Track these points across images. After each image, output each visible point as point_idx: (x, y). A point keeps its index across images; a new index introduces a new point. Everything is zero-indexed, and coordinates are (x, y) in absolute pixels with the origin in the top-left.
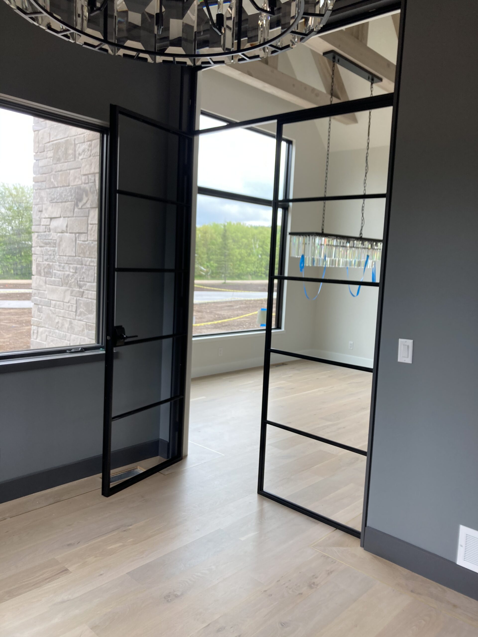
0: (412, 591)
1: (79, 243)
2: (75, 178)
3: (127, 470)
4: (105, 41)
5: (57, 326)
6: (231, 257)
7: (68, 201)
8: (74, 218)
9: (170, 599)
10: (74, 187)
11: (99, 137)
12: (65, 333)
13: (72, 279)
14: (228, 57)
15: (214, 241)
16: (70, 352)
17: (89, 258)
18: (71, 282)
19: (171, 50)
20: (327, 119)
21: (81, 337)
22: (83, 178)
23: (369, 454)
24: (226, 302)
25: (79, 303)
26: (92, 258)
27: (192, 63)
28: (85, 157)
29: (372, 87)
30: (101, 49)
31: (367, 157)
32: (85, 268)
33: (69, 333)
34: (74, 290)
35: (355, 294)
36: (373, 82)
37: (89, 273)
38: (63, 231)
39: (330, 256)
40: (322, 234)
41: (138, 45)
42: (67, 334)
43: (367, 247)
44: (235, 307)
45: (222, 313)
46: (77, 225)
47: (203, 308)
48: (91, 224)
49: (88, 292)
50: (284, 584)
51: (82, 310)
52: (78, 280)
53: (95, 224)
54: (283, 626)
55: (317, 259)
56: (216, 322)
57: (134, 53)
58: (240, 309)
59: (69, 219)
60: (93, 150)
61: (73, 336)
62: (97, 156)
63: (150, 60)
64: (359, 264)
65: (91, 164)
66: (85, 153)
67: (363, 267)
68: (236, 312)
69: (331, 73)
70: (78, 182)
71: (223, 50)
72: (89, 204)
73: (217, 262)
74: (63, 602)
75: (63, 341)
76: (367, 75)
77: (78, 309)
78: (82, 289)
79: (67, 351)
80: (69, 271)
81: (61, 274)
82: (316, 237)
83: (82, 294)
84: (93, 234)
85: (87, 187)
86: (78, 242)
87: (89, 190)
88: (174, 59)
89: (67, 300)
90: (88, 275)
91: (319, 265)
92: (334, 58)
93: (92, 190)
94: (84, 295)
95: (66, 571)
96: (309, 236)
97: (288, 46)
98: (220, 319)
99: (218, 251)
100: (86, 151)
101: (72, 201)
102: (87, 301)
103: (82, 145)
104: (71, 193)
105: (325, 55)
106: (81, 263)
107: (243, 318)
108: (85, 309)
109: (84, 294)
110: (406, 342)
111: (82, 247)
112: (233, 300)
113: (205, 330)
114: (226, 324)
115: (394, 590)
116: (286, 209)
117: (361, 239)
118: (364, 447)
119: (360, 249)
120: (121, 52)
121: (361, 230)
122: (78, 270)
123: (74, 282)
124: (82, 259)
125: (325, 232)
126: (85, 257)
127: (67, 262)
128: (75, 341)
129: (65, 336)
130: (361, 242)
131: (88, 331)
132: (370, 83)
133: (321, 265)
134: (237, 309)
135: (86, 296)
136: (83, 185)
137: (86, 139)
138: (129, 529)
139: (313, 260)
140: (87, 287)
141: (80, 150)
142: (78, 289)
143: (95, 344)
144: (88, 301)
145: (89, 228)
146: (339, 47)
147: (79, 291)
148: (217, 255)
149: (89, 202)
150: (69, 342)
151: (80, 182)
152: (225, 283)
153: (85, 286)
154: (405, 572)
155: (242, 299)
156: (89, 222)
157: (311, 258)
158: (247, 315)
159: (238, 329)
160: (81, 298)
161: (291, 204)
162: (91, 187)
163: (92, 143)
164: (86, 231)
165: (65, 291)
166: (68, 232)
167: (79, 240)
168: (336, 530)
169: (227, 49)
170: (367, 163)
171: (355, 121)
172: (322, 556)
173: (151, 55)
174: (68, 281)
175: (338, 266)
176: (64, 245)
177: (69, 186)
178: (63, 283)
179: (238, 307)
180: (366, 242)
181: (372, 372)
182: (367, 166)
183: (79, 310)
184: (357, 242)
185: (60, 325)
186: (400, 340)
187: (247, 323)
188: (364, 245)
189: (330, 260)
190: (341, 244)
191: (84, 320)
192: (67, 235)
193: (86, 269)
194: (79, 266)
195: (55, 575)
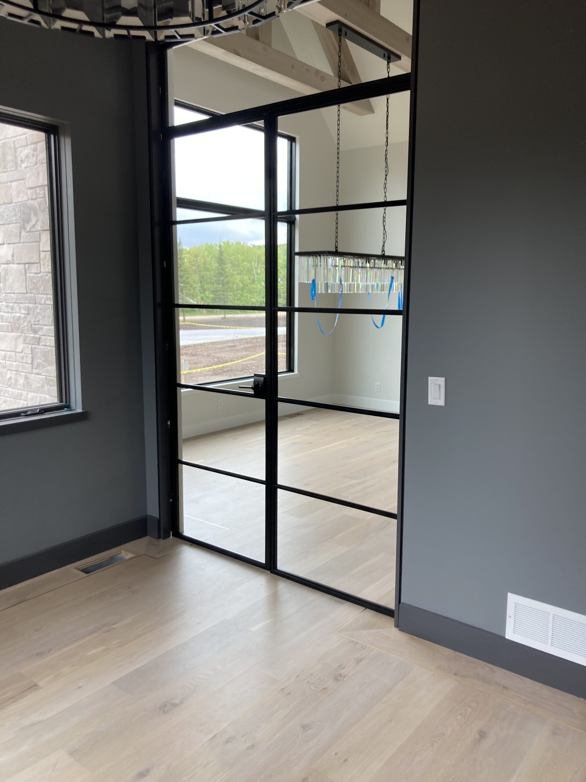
0: (455, 674)
1: (30, 276)
2: (19, 193)
3: (109, 556)
4: (36, 10)
5: (9, 383)
6: (230, 285)
7: (12, 223)
8: (22, 244)
9: (167, 710)
10: (19, 204)
11: (44, 138)
12: (19, 391)
13: (24, 322)
14: (198, 28)
15: (208, 266)
16: (25, 414)
17: (44, 294)
18: (23, 326)
19: (124, 20)
20: (335, 108)
21: (40, 395)
22: (29, 192)
23: (399, 517)
24: (228, 341)
25: (35, 353)
26: (47, 294)
27: (152, 37)
28: (29, 165)
29: (388, 68)
30: (32, 21)
31: (386, 155)
32: (39, 308)
33: (25, 391)
34: (28, 336)
35: (379, 325)
36: (389, 61)
37: (45, 313)
38: (8, 261)
39: (347, 280)
40: (336, 253)
41: (81, 15)
42: (23, 392)
43: (391, 267)
44: (238, 348)
45: (223, 356)
46: (26, 253)
47: (199, 350)
48: (43, 251)
49: (46, 337)
50: (305, 679)
51: (39, 361)
52: (32, 323)
53: (48, 251)
54: (304, 728)
55: (332, 284)
56: (215, 367)
57: (75, 26)
58: (246, 349)
59: (15, 245)
60: (39, 155)
61: (31, 395)
62: (45, 163)
63: (97, 34)
64: (383, 288)
65: (39, 174)
66: (29, 159)
67: (387, 292)
68: (240, 354)
69: (338, 50)
70: (22, 198)
71: (192, 20)
72: (40, 225)
73: (213, 292)
74: (32, 725)
75: (18, 401)
76: (383, 51)
77: (34, 360)
78: (37, 334)
79: (22, 414)
80: (20, 313)
81: (10, 317)
82: (328, 257)
83: (38, 341)
84: (47, 264)
85: (35, 203)
86: (28, 274)
87: (38, 207)
88: (128, 33)
89: (19, 349)
90: (44, 316)
91: (334, 292)
92: (340, 30)
93: (42, 208)
94: (40, 342)
95: (34, 687)
96: (320, 256)
97: (273, 14)
98: (220, 363)
99: (214, 279)
100: (30, 157)
101: (17, 223)
102: (45, 349)
103: (24, 149)
104: (15, 212)
105: (329, 27)
106: (34, 302)
107: (248, 360)
108: (43, 359)
109: (41, 340)
110: (437, 380)
111: (34, 281)
112: (235, 338)
113: (202, 378)
114: (228, 369)
115: (434, 675)
116: (291, 224)
117: (384, 257)
118: (393, 508)
119: (382, 269)
120: (58, 24)
121: (383, 246)
122: (31, 311)
123: (27, 325)
124: (35, 297)
125: (340, 250)
126: (39, 294)
127: (16, 301)
128: (33, 401)
129: (21, 395)
130: (383, 261)
131: (48, 387)
132: (386, 62)
133: (336, 291)
134: (242, 349)
135: (44, 344)
136: (30, 201)
137: (28, 141)
138: (114, 628)
139: (327, 286)
140: (43, 332)
141: (23, 156)
142: (33, 335)
143: (57, 403)
144: (47, 348)
145: (42, 256)
146: (345, 16)
147: (34, 338)
148: (213, 283)
149: (39, 223)
150: (26, 403)
151: (25, 198)
152: (225, 318)
153: (41, 331)
154: (447, 652)
155: (246, 337)
156: (41, 249)
157: (323, 284)
158: (253, 357)
159: (243, 374)
160: (37, 346)
161: (297, 216)
162: (40, 204)
163: (37, 146)
164: (38, 261)
165: (17, 338)
166: (15, 262)
167: (30, 272)
168: (365, 609)
169: (198, 19)
170: (386, 163)
171: (371, 110)
172: (349, 642)
173: (98, 28)
174: (20, 326)
175: (356, 292)
176: (11, 279)
177: (11, 203)
178: (13, 328)
179: (242, 347)
180: (389, 261)
181: (399, 419)
182: (387, 167)
183: (36, 362)
184: (379, 261)
185: (13, 382)
186: (430, 378)
187: (254, 366)
188: (387, 265)
189: (347, 284)
190: (360, 265)
191: (43, 374)
192: (15, 266)
193: (41, 309)
194: (31, 305)
195: (20, 693)
